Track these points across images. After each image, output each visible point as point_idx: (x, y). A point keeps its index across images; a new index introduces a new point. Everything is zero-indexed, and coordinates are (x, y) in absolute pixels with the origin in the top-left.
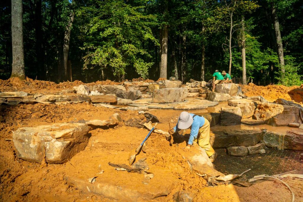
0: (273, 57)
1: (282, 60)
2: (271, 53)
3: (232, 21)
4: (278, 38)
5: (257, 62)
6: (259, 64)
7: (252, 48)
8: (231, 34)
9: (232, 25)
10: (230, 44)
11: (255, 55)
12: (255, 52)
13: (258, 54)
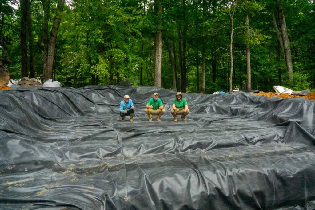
0: (281, 64)
1: (290, 67)
2: (278, 59)
3: (233, 23)
4: (286, 43)
5: (263, 69)
6: (265, 71)
7: (257, 54)
8: (233, 37)
9: (233, 28)
10: (231, 49)
11: (261, 62)
12: (261, 59)
13: (264, 60)
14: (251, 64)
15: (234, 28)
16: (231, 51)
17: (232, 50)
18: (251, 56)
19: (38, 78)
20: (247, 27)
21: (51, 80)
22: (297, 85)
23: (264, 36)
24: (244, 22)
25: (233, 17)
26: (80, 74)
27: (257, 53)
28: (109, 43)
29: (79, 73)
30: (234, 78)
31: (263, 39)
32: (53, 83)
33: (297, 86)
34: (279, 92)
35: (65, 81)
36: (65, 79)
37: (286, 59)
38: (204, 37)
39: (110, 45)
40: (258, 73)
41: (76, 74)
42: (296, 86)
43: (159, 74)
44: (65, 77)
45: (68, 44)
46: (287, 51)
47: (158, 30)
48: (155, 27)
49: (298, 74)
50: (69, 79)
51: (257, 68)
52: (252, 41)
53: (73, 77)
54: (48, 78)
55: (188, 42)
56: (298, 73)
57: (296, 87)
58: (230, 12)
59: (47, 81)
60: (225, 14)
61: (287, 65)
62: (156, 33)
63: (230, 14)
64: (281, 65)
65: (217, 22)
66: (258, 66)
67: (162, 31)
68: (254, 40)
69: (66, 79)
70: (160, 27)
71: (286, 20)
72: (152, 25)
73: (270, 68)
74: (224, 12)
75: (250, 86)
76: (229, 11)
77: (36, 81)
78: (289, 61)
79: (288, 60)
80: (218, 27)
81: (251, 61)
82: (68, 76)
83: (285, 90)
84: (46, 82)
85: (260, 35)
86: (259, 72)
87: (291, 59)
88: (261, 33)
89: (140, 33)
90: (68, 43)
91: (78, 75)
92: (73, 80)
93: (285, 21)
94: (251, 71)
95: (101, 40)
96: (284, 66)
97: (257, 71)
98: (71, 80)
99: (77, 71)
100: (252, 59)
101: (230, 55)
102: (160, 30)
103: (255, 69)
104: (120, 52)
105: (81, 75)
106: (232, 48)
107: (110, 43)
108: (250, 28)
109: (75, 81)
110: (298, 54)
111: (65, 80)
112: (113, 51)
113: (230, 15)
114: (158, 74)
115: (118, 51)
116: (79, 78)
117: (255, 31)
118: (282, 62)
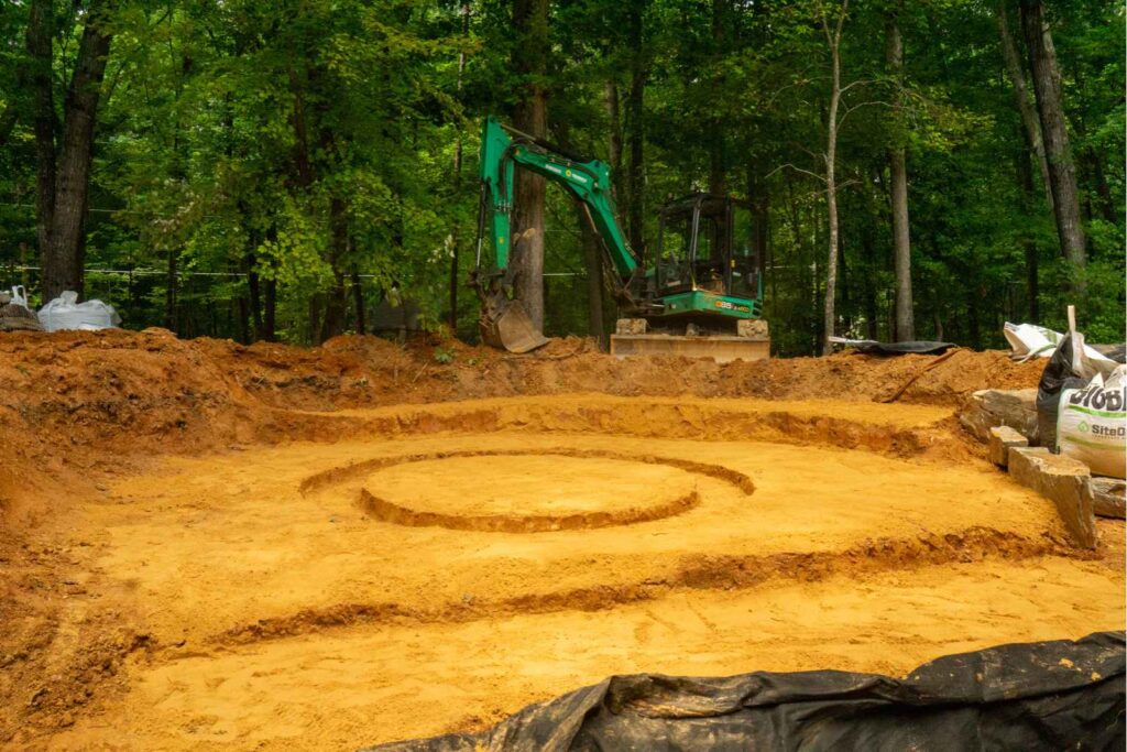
1: (1073, 239)
3: (837, 63)
4: (1055, 140)
5: (960, 249)
6: (971, 256)
7: (938, 188)
8: (837, 122)
9: (837, 86)
10: (831, 170)
11: (954, 221)
12: (954, 204)
13: (966, 213)
14: (911, 230)
15: (841, 88)
16: (830, 180)
17: (836, 174)
18: (911, 193)
19: (15, 289)
20: (893, 79)
21: (74, 296)
22: (1103, 317)
23: (965, 116)
24: (884, 60)
25: (837, 39)
26: (189, 266)
27: (937, 181)
28: (329, 149)
29: (187, 260)
30: (842, 286)
31: (961, 128)
32: (83, 307)
33: (1102, 321)
34: (1025, 350)
35: (126, 294)
36: (123, 284)
37: (1057, 205)
38: (717, 121)
39: (332, 156)
40: (939, 264)
41: (173, 266)
42: (1098, 318)
43: (534, 274)
44: (126, 277)
45: (135, 132)
46: (1058, 174)
47: (532, 92)
48: (516, 79)
49: (1106, 271)
50: (144, 285)
51: (936, 245)
52: (914, 135)
53: (162, 276)
54: (57, 285)
55: (651, 139)
56: (1105, 267)
57: (1098, 322)
58: (825, 21)
59: (56, 301)
60: (802, 29)
61: (1061, 231)
62: (523, 106)
63: (825, 25)
64: (1035, 230)
65: (775, 59)
66: (943, 237)
67: (545, 95)
68: (923, 134)
69: (133, 288)
70: (538, 79)
71: (1056, 41)
72: (507, 73)
73: (990, 245)
74: (801, 22)
75: (906, 318)
76: (821, 18)
77: (8, 303)
78: (1069, 213)
79: (1064, 210)
80: (778, 79)
81: (912, 216)
82: (139, 272)
83: (1050, 340)
84: (51, 304)
85: (948, 112)
86: (945, 260)
87: (1077, 208)
88: (951, 105)
89: (460, 105)
90: (136, 126)
91: (183, 271)
92: (158, 290)
93: (1050, 48)
94: (913, 258)
95: (281, 129)
96: (1049, 234)
97: (937, 258)
98: (150, 291)
99: (178, 252)
100: (917, 207)
101: (826, 195)
102: (537, 92)
103: (931, 249)
104: (374, 185)
105: (194, 269)
106: (835, 164)
107: (334, 149)
108: (905, 84)
109: (169, 293)
110: (1108, 178)
111: (125, 290)
112: (347, 179)
113: (825, 34)
114: (531, 273)
115: (369, 182)
116: (185, 282)
117: (926, 94)
118: (1038, 218)
